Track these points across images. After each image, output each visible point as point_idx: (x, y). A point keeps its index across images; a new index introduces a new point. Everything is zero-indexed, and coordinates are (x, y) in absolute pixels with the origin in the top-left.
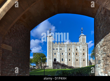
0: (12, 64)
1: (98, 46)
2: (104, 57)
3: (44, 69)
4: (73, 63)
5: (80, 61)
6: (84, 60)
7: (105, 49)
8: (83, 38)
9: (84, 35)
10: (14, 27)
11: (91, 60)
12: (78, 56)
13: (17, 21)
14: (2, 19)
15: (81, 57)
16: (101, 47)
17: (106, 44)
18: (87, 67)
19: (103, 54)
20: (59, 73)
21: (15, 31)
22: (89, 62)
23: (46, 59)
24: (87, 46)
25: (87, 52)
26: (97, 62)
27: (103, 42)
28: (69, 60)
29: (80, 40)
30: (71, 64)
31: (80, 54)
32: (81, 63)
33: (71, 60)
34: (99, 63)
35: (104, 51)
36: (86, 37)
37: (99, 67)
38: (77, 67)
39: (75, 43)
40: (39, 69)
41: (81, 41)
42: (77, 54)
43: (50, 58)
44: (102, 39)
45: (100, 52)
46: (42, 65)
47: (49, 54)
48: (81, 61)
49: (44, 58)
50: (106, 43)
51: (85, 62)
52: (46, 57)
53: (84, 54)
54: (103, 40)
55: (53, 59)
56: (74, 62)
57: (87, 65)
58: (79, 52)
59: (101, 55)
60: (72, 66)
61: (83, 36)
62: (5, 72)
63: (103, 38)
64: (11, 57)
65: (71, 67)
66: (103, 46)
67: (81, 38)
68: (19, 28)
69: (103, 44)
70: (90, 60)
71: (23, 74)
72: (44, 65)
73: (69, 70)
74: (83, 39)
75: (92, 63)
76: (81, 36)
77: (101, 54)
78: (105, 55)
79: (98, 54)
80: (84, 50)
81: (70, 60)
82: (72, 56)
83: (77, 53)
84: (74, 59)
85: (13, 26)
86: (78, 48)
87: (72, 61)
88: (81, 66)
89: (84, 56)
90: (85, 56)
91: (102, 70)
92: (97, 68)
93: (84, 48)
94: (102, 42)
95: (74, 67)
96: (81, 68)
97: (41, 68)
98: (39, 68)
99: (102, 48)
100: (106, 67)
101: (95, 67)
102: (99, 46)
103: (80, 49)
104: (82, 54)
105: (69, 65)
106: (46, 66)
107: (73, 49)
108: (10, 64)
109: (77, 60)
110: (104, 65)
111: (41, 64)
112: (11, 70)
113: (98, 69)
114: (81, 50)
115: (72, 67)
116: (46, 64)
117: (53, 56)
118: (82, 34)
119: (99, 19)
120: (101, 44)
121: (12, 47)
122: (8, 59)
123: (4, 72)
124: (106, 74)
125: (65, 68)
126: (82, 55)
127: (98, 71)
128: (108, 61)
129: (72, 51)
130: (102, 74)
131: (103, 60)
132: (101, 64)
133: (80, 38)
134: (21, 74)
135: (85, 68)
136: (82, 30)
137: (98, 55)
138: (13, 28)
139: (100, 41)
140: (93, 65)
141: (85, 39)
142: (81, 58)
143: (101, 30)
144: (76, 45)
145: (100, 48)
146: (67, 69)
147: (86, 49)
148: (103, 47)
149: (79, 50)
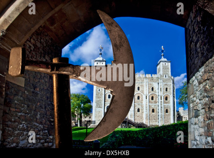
0: (23, 114)
1: (194, 80)
2: (206, 104)
3: (87, 128)
4: (144, 116)
5: (160, 114)
6: (167, 111)
7: (207, 86)
8: (164, 66)
9: (166, 60)
10: (32, 40)
11: (181, 110)
12: (155, 102)
13: (39, 28)
14: (11, 24)
15: (161, 105)
16: (200, 83)
17: (209, 78)
18: (172, 125)
19: (204, 97)
20: (116, 137)
22: (176, 114)
23: (91, 107)
24: (173, 83)
25: (174, 94)
26: (193, 114)
27: (202, 73)
28: (136, 110)
29: (159, 71)
30: (142, 118)
31: (160, 99)
32: (161, 117)
33: (140, 111)
34: (197, 116)
35: (206, 90)
36: (170, 64)
37: (195, 124)
38: (153, 125)
39: (150, 75)
40: (77, 127)
41: (161, 72)
42: (154, 99)
43: (99, 106)
44: (200, 67)
45: (198, 93)
46: (83, 119)
47: (98, 97)
48: (161, 112)
49: (87, 105)
50: (208, 74)
51: (169, 115)
52: (90, 103)
53: (166, 99)
54: (202, 70)
55: (106, 107)
56: (147, 115)
57: (172, 122)
58: (157, 94)
59: (200, 100)
60: (143, 124)
61: (164, 63)
62: (10, 129)
63: (202, 65)
64: (22, 98)
65: (140, 125)
66: (202, 81)
67: (160, 67)
68: (41, 42)
69: (203, 78)
70: (178, 111)
71: (42, 135)
72: (87, 119)
73: (136, 132)
74: (165, 68)
75: (182, 117)
76: (160, 62)
77: (200, 98)
78: (207, 99)
79: (194, 97)
80: (166, 90)
82: (144, 103)
83: (153, 95)
84: (146, 107)
85: (31, 38)
86: (155, 85)
87: (143, 112)
88: (160, 124)
89: (166, 103)
90: (169, 102)
91: (202, 130)
92: (192, 126)
93: (166, 87)
94: (201, 73)
95: (147, 126)
96: (161, 127)
97: (81, 126)
98: (77, 125)
99: (202, 86)
100: (209, 124)
101: (189, 124)
102: (196, 82)
103: (160, 89)
104: (162, 98)
105: (138, 121)
106: (90, 121)
107: (145, 87)
108: (20, 114)
109: (153, 111)
110: (206, 119)
111: (81, 117)
112: (21, 126)
113: (194, 128)
114: (162, 89)
115: (144, 124)
116: (90, 118)
117: (105, 102)
118: (163, 59)
119: (194, 30)
120: (200, 77)
121: (24, 79)
122: (16, 102)
123: (7, 128)
124: (209, 137)
125: (130, 127)
126: (162, 100)
127: (194, 132)
128: (213, 112)
129: (143, 92)
130: (202, 137)
131: (204, 110)
132: (200, 117)
133: (158, 67)
134: (39, 135)
135: (169, 126)
136: (162, 51)
137: (195, 99)
138: (30, 41)
139: (198, 71)
140: (184, 120)
141: (168, 69)
142: (161, 107)
144: (152, 79)
145: (197, 85)
146: (133, 129)
147: (170, 89)
148: (204, 84)
149: (157, 91)
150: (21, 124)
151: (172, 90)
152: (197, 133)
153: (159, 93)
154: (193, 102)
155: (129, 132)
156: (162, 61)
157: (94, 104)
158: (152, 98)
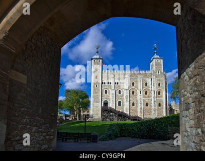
0: (26, 109)
1: (185, 76)
2: (196, 98)
3: (85, 122)
4: (139, 110)
5: (153, 107)
6: (160, 105)
7: (198, 81)
8: (157, 63)
9: (158, 57)
10: (33, 40)
11: (173, 104)
12: (149, 97)
13: (39, 29)
14: (14, 25)
15: (154, 99)
16: (190, 78)
17: (199, 73)
18: (165, 118)
19: (194, 91)
20: (113, 130)
21: (33, 48)
22: (168, 107)
23: (89, 102)
24: (166, 79)
25: (166, 89)
26: (184, 107)
27: (193, 68)
28: (131, 104)
29: (152, 67)
30: (136, 111)
31: (153, 94)
32: (154, 111)
33: (135, 105)
34: (187, 109)
35: (196, 85)
36: (162, 60)
37: (186, 116)
38: (146, 118)
39: (144, 71)
40: (76, 121)
41: (154, 69)
42: (148, 93)
43: (96, 101)
44: (190, 63)
45: (189, 88)
46: (82, 114)
47: (95, 92)
48: (154, 106)
49: (85, 100)
50: (198, 70)
51: (162, 108)
52: (88, 98)
53: (159, 93)
54: (192, 66)
55: (103, 102)
56: (141, 108)
57: (164, 115)
58: (150, 89)
59: (190, 94)
60: (137, 117)
61: (157, 60)
62: (15, 123)
63: (193, 61)
64: (24, 95)
65: (135, 119)
66: (193, 76)
67: (153, 63)
68: (41, 42)
69: (193, 73)
70: (170, 105)
71: (44, 129)
72: (86, 113)
73: (131, 124)
74: (158, 65)
75: (174, 110)
76: (153, 59)
77: (190, 92)
78: (197, 93)
79: (184, 91)
80: (159, 85)
81: (133, 104)
82: (138, 97)
83: (147, 90)
84: (141, 101)
85: (32, 38)
86: (149, 81)
87: (137, 106)
88: (153, 117)
89: (159, 97)
90: (162, 97)
91: (192, 122)
92: (184, 119)
93: (159, 82)
94: (191, 69)
95: (141, 119)
96: (154, 119)
97: (80, 119)
98: (76, 119)
99: (192, 81)
100: (199, 116)
101: (180, 116)
102: (187, 77)
103: (153, 84)
104: (156, 92)
105: (133, 114)
106: (88, 115)
107: (139, 83)
108: (23, 109)
109: (147, 105)
110: (196, 112)
111: (80, 111)
112: (24, 120)
113: (185, 121)
114: (155, 84)
115: (139, 117)
116: (88, 112)
117: (102, 97)
118: (156, 56)
119: (184, 28)
120: (190, 72)
121: (26, 77)
122: (19, 98)
123: (12, 123)
124: (199, 128)
125: (125, 121)
126: (156, 95)
127: (185, 124)
128: (202, 105)
129: (137, 87)
130: (193, 129)
131: (194, 103)
132: (190, 110)
133: (151, 63)
134: (41, 128)
135: (161, 119)
136: (155, 49)
137: (186, 93)
138: (31, 41)
139: (188, 67)
140: (175, 113)
141: (161, 65)
142: (155, 101)
143: (189, 47)
144: (146, 75)
145: (188, 80)
146: (128, 122)
147: (162, 84)
148: (194, 79)
149: (150, 86)
150: (25, 118)
151: (164, 85)
152: (187, 125)
153: (152, 88)
154: (184, 96)
155: (125, 124)
156: (155, 58)
157: (92, 99)
158: (146, 93)
